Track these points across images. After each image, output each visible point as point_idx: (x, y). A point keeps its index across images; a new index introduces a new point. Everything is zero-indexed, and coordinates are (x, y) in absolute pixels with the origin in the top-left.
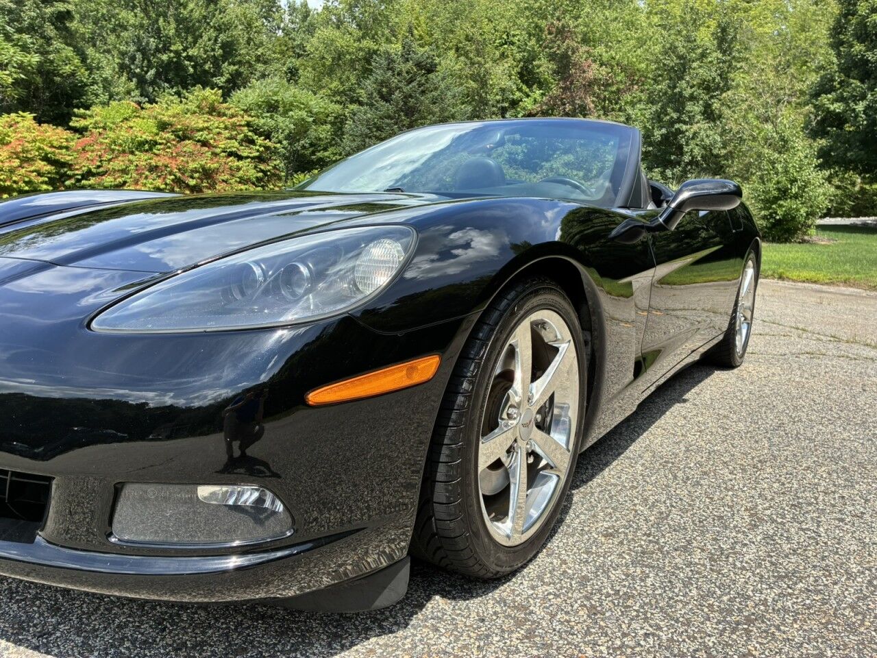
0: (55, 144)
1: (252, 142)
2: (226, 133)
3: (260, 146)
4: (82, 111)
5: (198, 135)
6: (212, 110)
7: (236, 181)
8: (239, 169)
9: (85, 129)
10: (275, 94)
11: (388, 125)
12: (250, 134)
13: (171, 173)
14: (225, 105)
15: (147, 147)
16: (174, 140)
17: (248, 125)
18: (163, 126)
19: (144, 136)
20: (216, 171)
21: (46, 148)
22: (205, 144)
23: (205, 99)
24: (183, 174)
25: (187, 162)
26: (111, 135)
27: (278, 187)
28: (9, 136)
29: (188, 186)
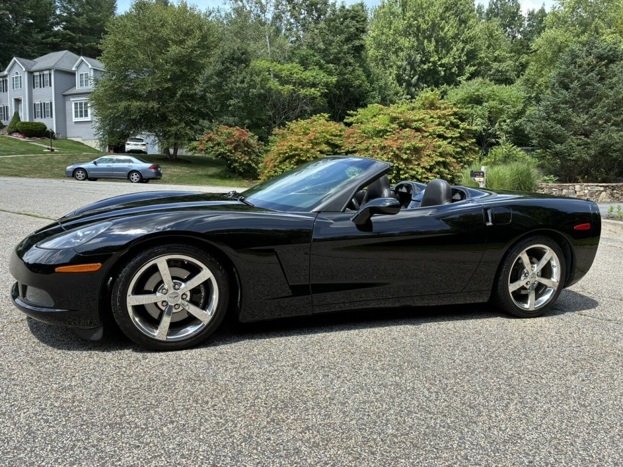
0: (334, 133)
1: (457, 126)
2: (437, 121)
3: (463, 129)
4: (352, 112)
5: (414, 124)
6: (432, 106)
7: (436, 155)
8: (440, 147)
9: (351, 123)
10: (478, 90)
11: (563, 108)
12: (455, 121)
13: (392, 151)
14: (441, 101)
15: (381, 134)
16: (397, 129)
17: (455, 114)
18: (393, 120)
19: (380, 127)
20: (423, 148)
21: (328, 136)
22: (418, 130)
23: (426, 98)
24: (400, 151)
25: (404, 143)
26: (363, 126)
27: (473, 158)
28: (309, 130)
29: (402, 159)
